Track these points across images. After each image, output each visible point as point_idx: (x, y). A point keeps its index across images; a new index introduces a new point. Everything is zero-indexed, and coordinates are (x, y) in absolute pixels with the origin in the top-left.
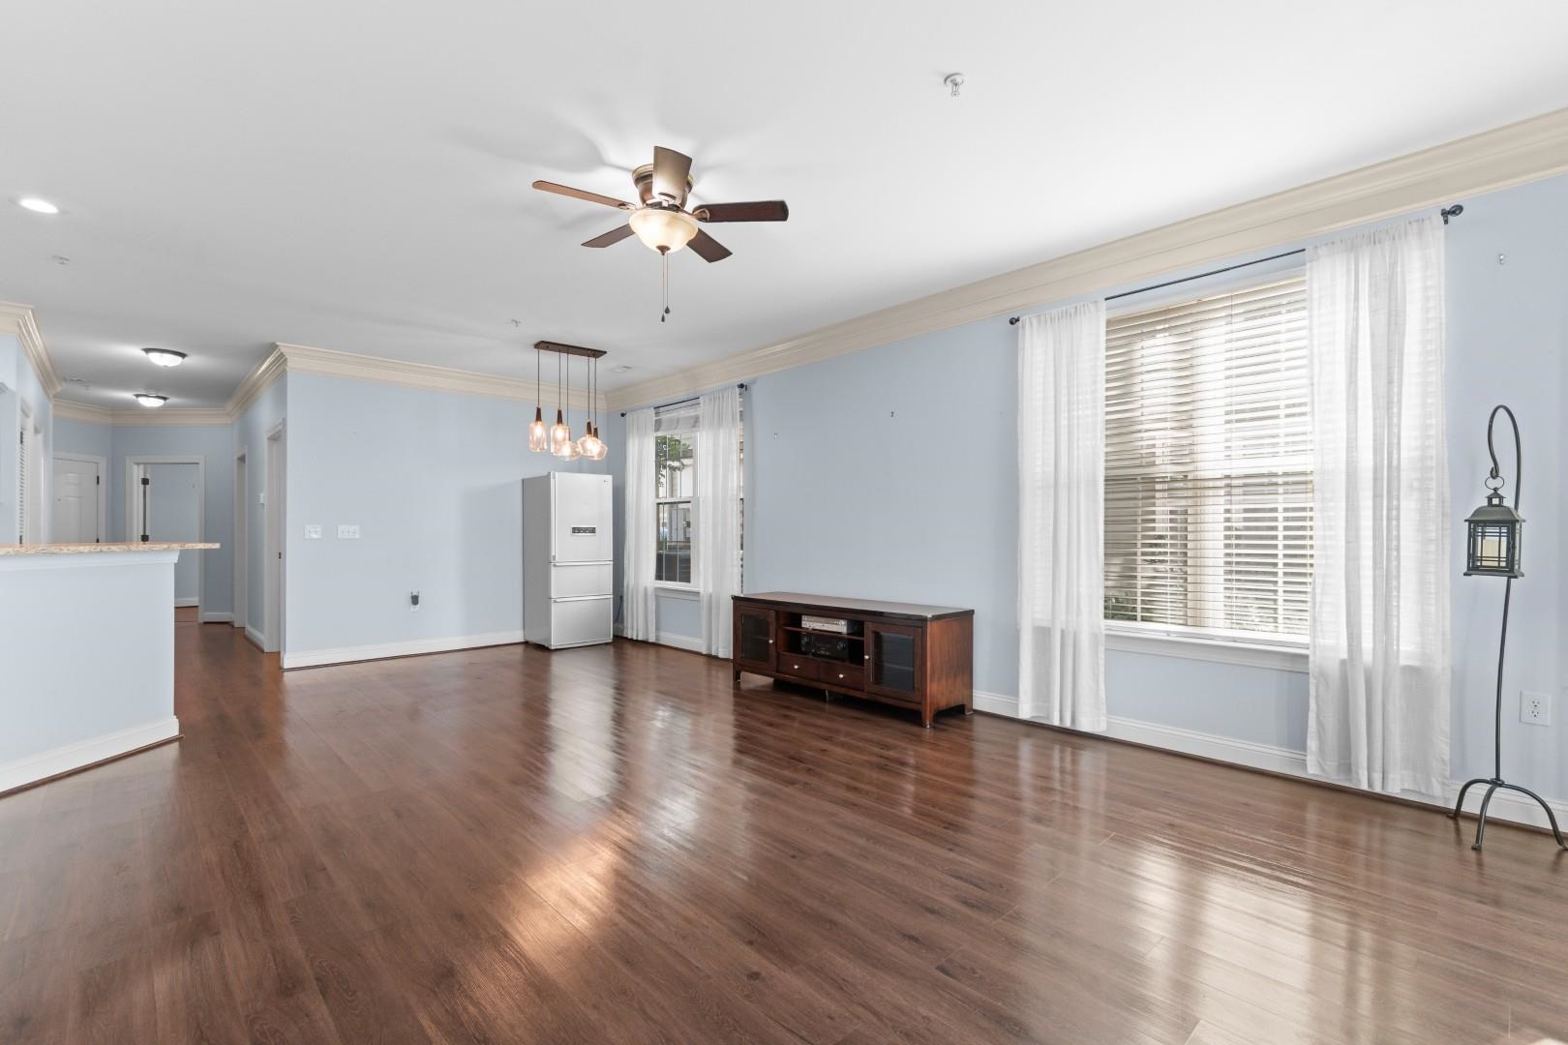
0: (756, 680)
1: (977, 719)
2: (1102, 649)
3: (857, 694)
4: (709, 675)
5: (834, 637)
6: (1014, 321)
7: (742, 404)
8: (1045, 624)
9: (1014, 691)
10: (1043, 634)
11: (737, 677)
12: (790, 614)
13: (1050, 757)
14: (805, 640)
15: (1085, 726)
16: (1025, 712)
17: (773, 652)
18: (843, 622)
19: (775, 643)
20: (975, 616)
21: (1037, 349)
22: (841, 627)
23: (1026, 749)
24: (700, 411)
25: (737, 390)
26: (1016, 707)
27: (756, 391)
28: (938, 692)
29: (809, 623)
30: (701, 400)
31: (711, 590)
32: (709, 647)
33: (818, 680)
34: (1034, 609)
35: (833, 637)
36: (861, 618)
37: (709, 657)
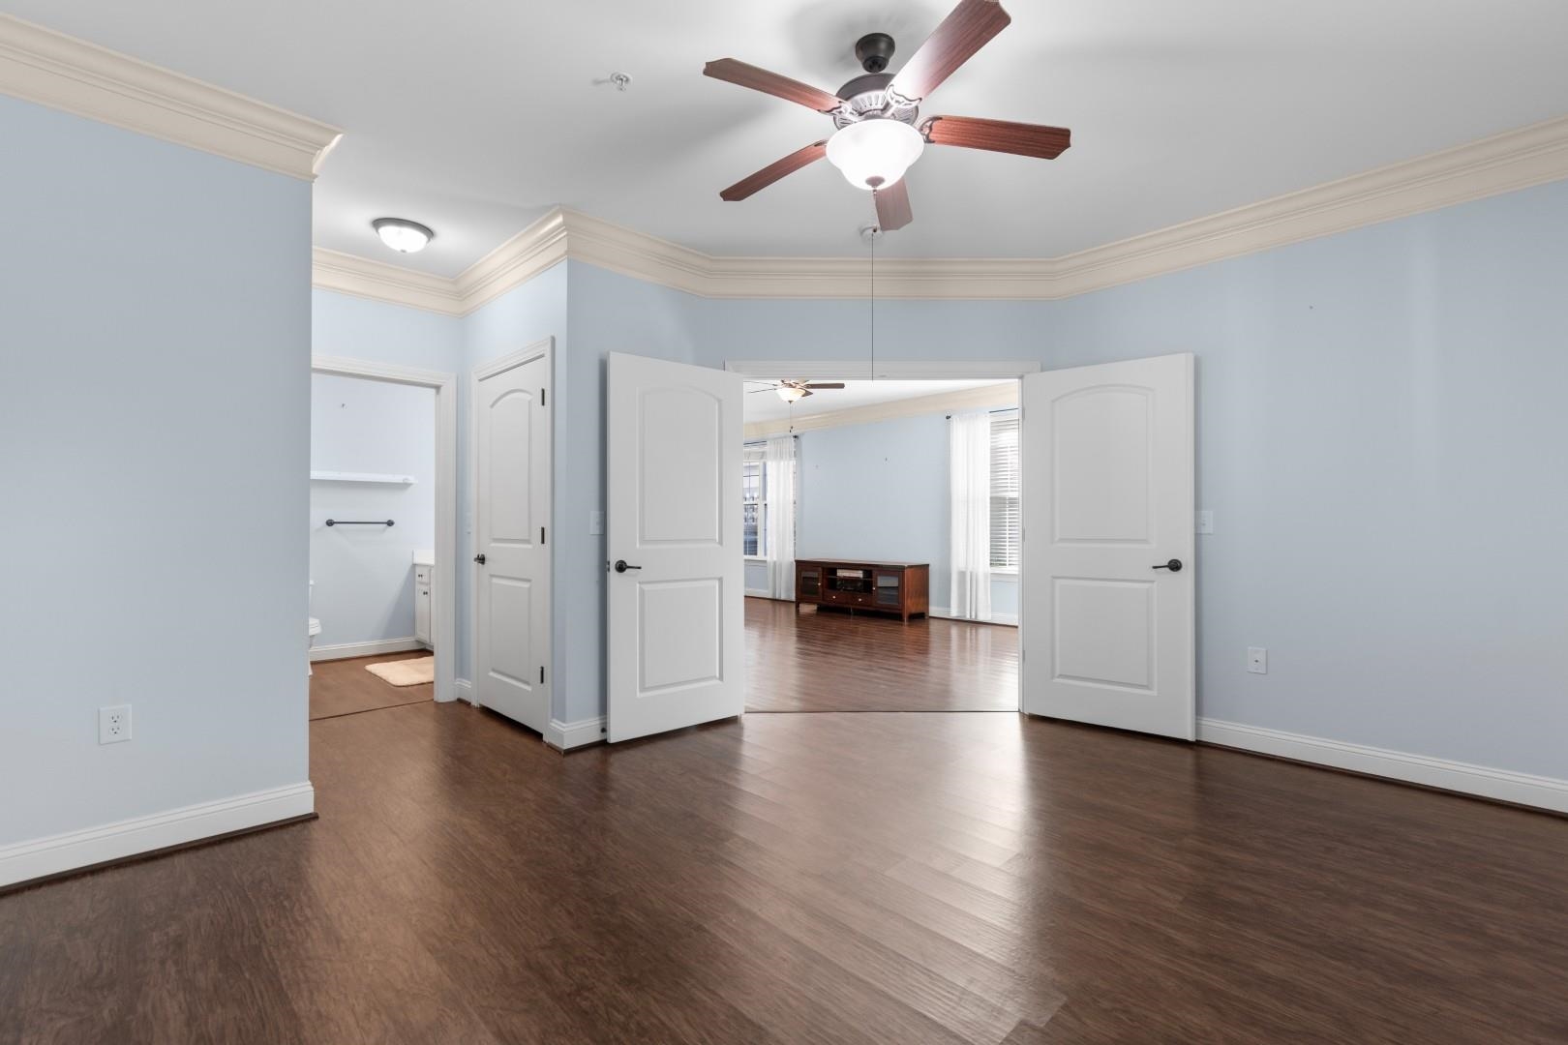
0: (807, 609)
1: (932, 621)
2: (989, 580)
3: (870, 609)
4: (774, 612)
5: (857, 579)
6: (948, 418)
7: (795, 447)
8: (964, 570)
9: (948, 605)
10: (962, 574)
11: (797, 607)
12: (829, 569)
13: (965, 632)
14: (839, 583)
15: (981, 618)
16: (954, 613)
17: (820, 590)
18: (861, 572)
19: (822, 585)
20: (930, 568)
21: (959, 431)
22: (860, 574)
23: (954, 631)
24: (766, 448)
25: (793, 439)
26: (949, 612)
27: (804, 440)
28: (910, 606)
29: (841, 573)
30: (768, 443)
31: (775, 559)
32: (774, 593)
33: (847, 603)
34: (958, 562)
35: (855, 580)
36: (870, 568)
37: (774, 600)
